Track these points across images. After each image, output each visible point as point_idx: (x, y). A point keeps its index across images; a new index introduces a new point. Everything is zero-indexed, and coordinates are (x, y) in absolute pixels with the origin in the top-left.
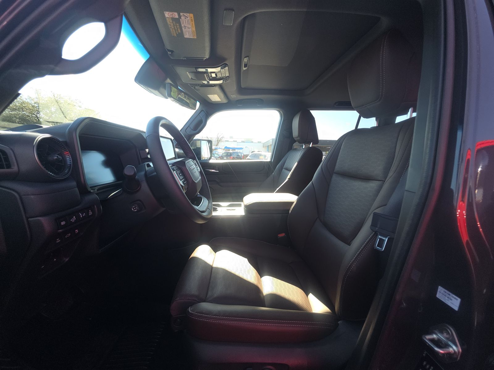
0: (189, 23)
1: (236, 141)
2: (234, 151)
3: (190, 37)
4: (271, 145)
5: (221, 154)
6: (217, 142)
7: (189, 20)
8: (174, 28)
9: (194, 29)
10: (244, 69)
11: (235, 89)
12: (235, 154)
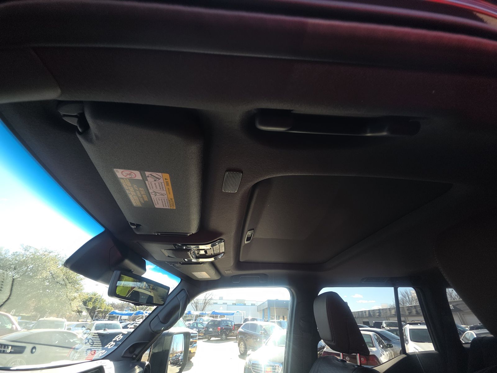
0: (163, 188)
1: (226, 303)
2: (223, 319)
3: (165, 207)
4: (267, 308)
5: (207, 323)
6: (203, 305)
7: (161, 183)
8: (136, 194)
9: (172, 196)
10: (246, 242)
11: (232, 264)
12: (224, 323)
